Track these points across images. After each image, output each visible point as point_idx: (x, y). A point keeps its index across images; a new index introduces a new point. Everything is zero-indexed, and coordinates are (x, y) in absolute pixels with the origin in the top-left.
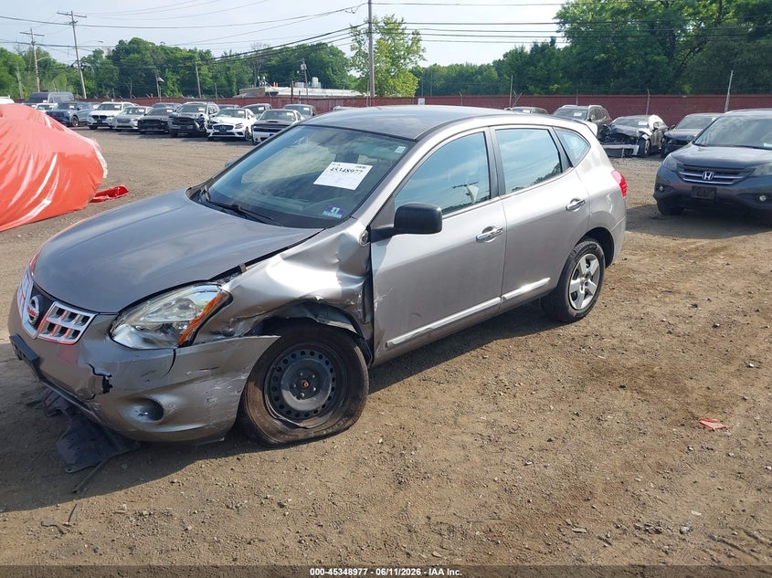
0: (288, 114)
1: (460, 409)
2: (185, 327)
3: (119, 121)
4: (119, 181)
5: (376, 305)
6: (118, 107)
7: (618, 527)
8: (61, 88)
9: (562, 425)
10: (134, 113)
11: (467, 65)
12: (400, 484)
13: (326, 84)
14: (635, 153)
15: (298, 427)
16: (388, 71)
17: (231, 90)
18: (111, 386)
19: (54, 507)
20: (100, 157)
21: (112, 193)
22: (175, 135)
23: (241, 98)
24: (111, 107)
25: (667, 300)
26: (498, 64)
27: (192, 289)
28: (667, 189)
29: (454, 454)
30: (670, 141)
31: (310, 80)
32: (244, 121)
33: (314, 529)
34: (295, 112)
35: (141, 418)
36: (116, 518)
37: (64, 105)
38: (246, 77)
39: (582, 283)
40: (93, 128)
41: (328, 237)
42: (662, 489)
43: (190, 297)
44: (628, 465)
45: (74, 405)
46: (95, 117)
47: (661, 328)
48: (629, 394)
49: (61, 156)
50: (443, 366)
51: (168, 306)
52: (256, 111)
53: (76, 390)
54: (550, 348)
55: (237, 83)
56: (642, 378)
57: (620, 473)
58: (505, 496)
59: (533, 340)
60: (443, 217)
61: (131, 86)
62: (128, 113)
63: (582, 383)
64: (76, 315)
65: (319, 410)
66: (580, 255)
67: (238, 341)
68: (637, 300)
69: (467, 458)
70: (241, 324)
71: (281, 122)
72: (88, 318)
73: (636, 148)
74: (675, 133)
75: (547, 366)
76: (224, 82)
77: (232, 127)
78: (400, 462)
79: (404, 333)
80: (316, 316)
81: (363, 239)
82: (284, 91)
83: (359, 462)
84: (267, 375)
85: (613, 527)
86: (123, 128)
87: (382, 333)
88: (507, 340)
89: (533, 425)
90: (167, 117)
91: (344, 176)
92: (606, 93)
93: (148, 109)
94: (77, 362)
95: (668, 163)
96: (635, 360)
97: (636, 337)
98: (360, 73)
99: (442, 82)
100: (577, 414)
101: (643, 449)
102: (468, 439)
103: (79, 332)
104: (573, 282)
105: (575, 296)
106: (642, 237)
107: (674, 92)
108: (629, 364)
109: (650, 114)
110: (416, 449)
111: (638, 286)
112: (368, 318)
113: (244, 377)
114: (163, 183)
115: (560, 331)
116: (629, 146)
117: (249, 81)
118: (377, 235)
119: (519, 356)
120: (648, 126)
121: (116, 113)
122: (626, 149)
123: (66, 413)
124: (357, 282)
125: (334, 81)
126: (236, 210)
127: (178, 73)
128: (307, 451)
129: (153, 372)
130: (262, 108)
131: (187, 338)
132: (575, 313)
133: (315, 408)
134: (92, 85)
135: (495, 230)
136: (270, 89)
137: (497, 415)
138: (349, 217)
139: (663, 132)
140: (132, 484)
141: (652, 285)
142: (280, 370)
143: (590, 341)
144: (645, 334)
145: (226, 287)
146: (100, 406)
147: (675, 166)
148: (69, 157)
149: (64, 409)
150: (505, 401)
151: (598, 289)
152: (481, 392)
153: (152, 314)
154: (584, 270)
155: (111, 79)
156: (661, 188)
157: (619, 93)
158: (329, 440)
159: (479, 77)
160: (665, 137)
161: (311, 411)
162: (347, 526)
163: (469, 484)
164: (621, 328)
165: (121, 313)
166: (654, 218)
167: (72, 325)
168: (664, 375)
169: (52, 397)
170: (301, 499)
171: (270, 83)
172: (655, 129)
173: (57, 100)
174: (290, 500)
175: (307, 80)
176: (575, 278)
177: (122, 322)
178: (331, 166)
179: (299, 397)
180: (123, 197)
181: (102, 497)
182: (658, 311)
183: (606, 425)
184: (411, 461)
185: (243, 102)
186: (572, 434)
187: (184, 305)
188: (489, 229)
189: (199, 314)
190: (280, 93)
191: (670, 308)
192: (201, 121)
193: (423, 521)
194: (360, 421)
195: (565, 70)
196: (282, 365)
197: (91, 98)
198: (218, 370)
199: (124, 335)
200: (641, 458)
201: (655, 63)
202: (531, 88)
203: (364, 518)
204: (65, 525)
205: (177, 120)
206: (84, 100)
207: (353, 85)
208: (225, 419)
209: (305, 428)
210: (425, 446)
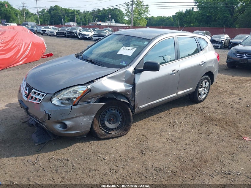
0: (105, 31)
1: (162, 130)
2: (75, 99)
3: (50, 32)
4: (50, 52)
5: (136, 95)
6: (50, 28)
7: (216, 172)
8: (32, 21)
9: (196, 137)
10: (55, 30)
11: (163, 17)
12: (143, 154)
13: (117, 22)
14: (219, 47)
15: (109, 133)
16: (137, 18)
17: (86, 23)
18: (51, 118)
19: (31, 156)
20: (45, 44)
21: (48, 55)
22: (68, 37)
23: (89, 26)
24: (48, 28)
25: (231, 97)
26: (174, 16)
27: (78, 87)
28: (231, 59)
29: (160, 145)
30: (232, 44)
31: (112, 20)
32: (90, 33)
33: (115, 167)
34: (107, 30)
35: (59, 128)
36: (51, 160)
37: (33, 27)
38: (91, 19)
39: (203, 90)
40: (42, 34)
41: (122, 71)
42: (230, 160)
43: (77, 90)
44: (219, 151)
45: (38, 123)
46: (43, 31)
47: (229, 106)
48: (218, 127)
49: (33, 43)
50: (156, 116)
51: (70, 92)
52: (94, 30)
53: (39, 118)
54: (192, 111)
55: (88, 21)
56: (223, 122)
57: (216, 154)
58: (178, 159)
59: (186, 108)
60: (160, 66)
61: (54, 21)
62: (53, 30)
63: (203, 123)
64: (40, 94)
65: (116, 128)
66: (203, 81)
67: (92, 104)
68: (221, 96)
69: (165, 147)
70: (93, 99)
71: (102, 34)
72: (44, 95)
73: (220, 45)
74: (233, 41)
75: (191, 117)
76: (84, 20)
77: (86, 35)
78: (142, 146)
79: (144, 104)
80: (117, 97)
81: (133, 72)
82: (103, 24)
83: (129, 146)
84: (100, 116)
85: (214, 172)
86: (51, 35)
87: (137, 104)
88: (178, 108)
89: (186, 136)
90: (66, 31)
91: (127, 51)
92: (210, 27)
93: (60, 29)
94: (40, 109)
95: (232, 51)
96: (220, 116)
97: (220, 109)
98: (128, 18)
99: (155, 22)
100: (201, 133)
101: (224, 146)
102: (165, 140)
103: (41, 99)
104: (200, 89)
105: (200, 94)
106: (222, 75)
107: (233, 27)
108: (218, 118)
109: (225, 34)
110: (148, 142)
111: (221, 92)
112: (133, 99)
113: (93, 116)
114: (64, 53)
115: (195, 105)
116: (217, 45)
117: (92, 20)
118: (137, 71)
119: (181, 114)
120: (224, 38)
121: (49, 30)
122: (216, 46)
123: (35, 125)
124: (130, 86)
125: (119, 21)
126: (91, 61)
127: (69, 17)
128: (112, 141)
129: (64, 113)
130: (96, 29)
131: (76, 103)
132: (200, 100)
133: (115, 127)
134: (42, 20)
135: (176, 71)
136: (98, 23)
137: (174, 133)
138: (128, 65)
139: (229, 40)
140: (56, 150)
141: (226, 92)
142: (104, 114)
143: (205, 109)
144: (223, 108)
145: (89, 87)
146: (47, 124)
147: (234, 52)
148: (35, 43)
149: (34, 124)
150: (177, 128)
151: (208, 92)
152: (169, 125)
153: (65, 95)
154: (204, 86)
155: (48, 19)
156: (229, 59)
157: (214, 27)
158: (119, 138)
159: (167, 21)
160: (230, 42)
161: (114, 128)
162: (126, 167)
163: (166, 155)
164: (215, 105)
165: (54, 94)
166: (226, 69)
167: (39, 97)
168: (230, 122)
169: (31, 120)
170: (110, 157)
171: (99, 21)
172: (227, 39)
173: (31, 25)
174: (107, 157)
175: (110, 20)
176: (201, 88)
177: (55, 97)
178: (123, 48)
179: (110, 124)
180: (52, 57)
181: (47, 153)
182: (228, 100)
183: (211, 137)
184: (146, 146)
185: (90, 27)
186: (200, 140)
187: (75, 92)
188: (174, 70)
189: (80, 95)
190: (102, 25)
191: (232, 99)
192: (76, 33)
193: (151, 166)
194: (129, 132)
195: (196, 19)
196: (105, 113)
197: (41, 25)
198: (85, 114)
199: (55, 101)
200: (223, 149)
201: (227, 17)
202: (185, 25)
203: (131, 164)
204: (35, 162)
205: (69, 32)
206: (39, 25)
207: (126, 22)
208: (86, 130)
209: (112, 134)
210: (151, 142)
